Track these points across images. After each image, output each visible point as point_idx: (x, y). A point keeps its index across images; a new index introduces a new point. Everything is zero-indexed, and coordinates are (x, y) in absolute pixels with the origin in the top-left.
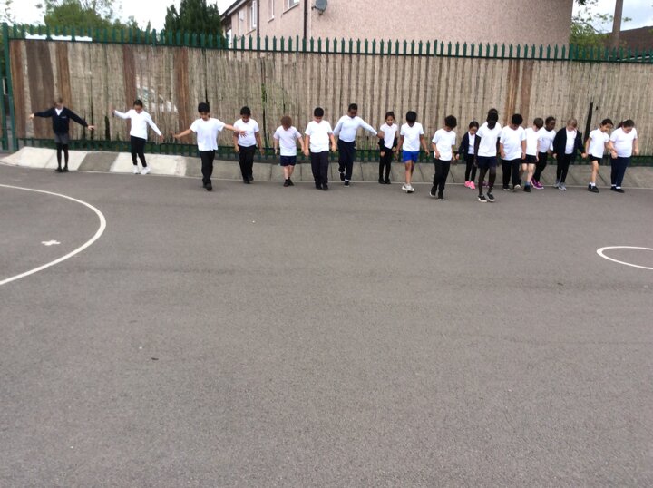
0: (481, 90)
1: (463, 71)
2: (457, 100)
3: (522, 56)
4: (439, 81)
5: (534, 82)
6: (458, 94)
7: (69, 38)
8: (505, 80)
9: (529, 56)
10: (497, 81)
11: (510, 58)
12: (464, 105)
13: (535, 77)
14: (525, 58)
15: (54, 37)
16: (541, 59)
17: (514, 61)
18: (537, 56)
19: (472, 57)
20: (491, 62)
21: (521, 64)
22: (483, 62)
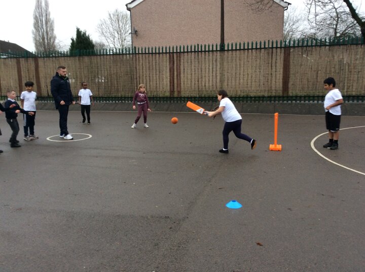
0: (158, 68)
1: (149, 60)
2: (148, 73)
3: (175, 51)
4: (139, 65)
5: (182, 63)
6: (148, 71)
8: (168, 63)
10: (165, 63)
11: (170, 53)
12: (151, 75)
13: (182, 61)
14: (177, 52)
16: (184, 52)
17: (171, 54)
18: (182, 51)
19: (152, 53)
20: (161, 55)
21: (175, 55)
22: (157, 55)
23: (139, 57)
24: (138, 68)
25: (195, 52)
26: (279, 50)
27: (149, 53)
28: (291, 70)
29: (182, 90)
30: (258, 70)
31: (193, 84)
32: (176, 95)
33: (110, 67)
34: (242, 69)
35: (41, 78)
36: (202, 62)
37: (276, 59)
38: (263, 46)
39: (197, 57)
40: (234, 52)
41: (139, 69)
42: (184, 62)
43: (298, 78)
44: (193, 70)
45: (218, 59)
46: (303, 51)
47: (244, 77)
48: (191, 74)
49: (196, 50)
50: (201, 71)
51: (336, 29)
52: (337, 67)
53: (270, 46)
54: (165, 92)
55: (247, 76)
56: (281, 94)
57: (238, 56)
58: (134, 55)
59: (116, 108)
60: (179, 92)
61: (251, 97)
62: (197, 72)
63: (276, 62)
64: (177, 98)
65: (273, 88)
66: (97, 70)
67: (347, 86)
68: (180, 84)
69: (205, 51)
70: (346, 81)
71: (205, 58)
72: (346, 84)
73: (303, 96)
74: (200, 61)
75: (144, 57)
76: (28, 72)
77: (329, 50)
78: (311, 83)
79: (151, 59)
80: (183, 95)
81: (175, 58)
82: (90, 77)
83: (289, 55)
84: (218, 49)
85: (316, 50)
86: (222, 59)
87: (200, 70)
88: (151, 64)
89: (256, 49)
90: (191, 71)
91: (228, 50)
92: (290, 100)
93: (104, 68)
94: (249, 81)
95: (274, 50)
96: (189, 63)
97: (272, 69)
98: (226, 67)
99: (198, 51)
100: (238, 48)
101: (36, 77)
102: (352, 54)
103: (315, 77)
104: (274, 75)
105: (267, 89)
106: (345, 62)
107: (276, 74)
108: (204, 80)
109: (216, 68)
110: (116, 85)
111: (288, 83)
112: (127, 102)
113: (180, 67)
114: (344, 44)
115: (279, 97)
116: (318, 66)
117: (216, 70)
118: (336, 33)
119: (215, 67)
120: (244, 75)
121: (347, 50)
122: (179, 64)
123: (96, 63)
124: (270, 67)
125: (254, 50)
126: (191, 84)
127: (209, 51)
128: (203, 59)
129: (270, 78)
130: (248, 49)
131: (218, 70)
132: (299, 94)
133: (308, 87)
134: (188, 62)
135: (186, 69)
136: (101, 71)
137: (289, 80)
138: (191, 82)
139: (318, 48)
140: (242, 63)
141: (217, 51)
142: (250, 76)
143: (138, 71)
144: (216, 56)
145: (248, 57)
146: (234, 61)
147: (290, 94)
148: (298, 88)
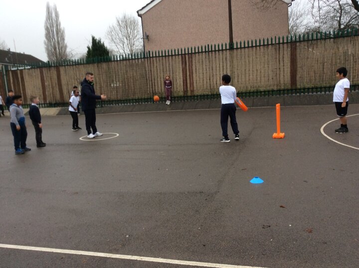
0: (171, 70)
1: (163, 63)
3: (187, 52)
5: (194, 63)
6: (162, 73)
7: (23, 68)
8: (181, 66)
9: (190, 52)
10: (178, 65)
11: (182, 54)
13: (194, 61)
14: (188, 54)
15: (19, 68)
16: (195, 53)
17: (183, 56)
18: (193, 52)
19: (165, 56)
20: (174, 57)
21: (187, 56)
22: (170, 57)
23: (153, 61)
24: (152, 71)
25: (205, 52)
26: (285, 45)
27: (162, 56)
28: (298, 63)
29: (195, 89)
30: (266, 66)
31: (205, 83)
32: (189, 94)
33: (127, 71)
34: (251, 65)
35: (63, 85)
36: (212, 61)
37: (283, 54)
38: (270, 43)
39: (207, 57)
40: (243, 50)
41: (154, 72)
42: (195, 63)
43: (305, 71)
44: (205, 70)
45: (228, 58)
46: (309, 44)
47: (253, 73)
48: (203, 73)
49: (207, 50)
50: (212, 70)
51: (339, 22)
52: (342, 58)
53: (277, 42)
54: (179, 92)
55: (256, 72)
56: (289, 87)
57: (247, 53)
58: (149, 59)
59: (134, 110)
60: (192, 91)
61: (261, 92)
62: (208, 72)
63: (283, 58)
64: (191, 96)
65: (282, 82)
66: (114, 75)
67: (353, 75)
68: (193, 83)
69: (215, 51)
70: (352, 71)
71: (215, 57)
72: (351, 74)
73: (311, 87)
74: (211, 60)
75: (158, 60)
76: (51, 81)
77: (334, 42)
78: (318, 75)
79: (164, 61)
80: (196, 93)
81: (187, 59)
82: (108, 82)
83: (296, 49)
84: (228, 48)
85: (321, 43)
86: (232, 57)
87: (211, 68)
88: (165, 66)
89: (264, 45)
90: (203, 71)
91: (237, 48)
92: (298, 92)
93: (121, 73)
94: (259, 77)
95: (281, 45)
96: (201, 63)
97: (279, 63)
98: (236, 64)
99: (209, 51)
100: (246, 45)
101: (58, 85)
102: (356, 45)
103: (321, 69)
104: (282, 70)
105: (276, 83)
106: (350, 53)
107: (284, 69)
108: (215, 78)
109: (227, 65)
110: (133, 88)
111: (296, 76)
112: (143, 103)
113: (192, 67)
114: (348, 35)
115: (288, 90)
116: (324, 58)
117: (227, 68)
118: (340, 25)
119: (225, 65)
120: (253, 71)
121: (351, 41)
122: (191, 65)
123: (113, 68)
124: (278, 62)
125: (261, 47)
126: (203, 82)
127: (219, 50)
128: (214, 59)
129: (278, 72)
130: (256, 46)
131: (228, 67)
132: (307, 86)
133: (315, 80)
134: (199, 62)
135: (197, 69)
136: (119, 75)
137: (296, 73)
138: (203, 80)
139: (323, 42)
140: (251, 59)
141: (226, 49)
142: (259, 71)
143: (153, 73)
144: (226, 54)
145: (256, 54)
146: (243, 58)
147: (299, 87)
148: (305, 81)
